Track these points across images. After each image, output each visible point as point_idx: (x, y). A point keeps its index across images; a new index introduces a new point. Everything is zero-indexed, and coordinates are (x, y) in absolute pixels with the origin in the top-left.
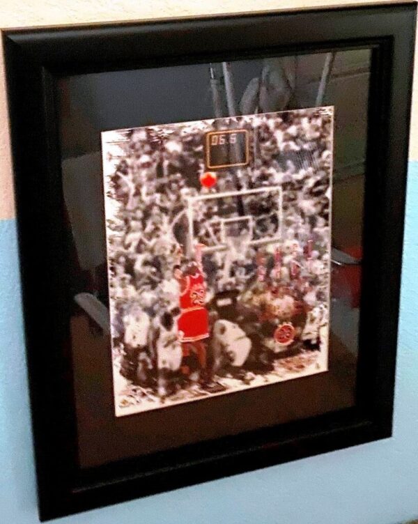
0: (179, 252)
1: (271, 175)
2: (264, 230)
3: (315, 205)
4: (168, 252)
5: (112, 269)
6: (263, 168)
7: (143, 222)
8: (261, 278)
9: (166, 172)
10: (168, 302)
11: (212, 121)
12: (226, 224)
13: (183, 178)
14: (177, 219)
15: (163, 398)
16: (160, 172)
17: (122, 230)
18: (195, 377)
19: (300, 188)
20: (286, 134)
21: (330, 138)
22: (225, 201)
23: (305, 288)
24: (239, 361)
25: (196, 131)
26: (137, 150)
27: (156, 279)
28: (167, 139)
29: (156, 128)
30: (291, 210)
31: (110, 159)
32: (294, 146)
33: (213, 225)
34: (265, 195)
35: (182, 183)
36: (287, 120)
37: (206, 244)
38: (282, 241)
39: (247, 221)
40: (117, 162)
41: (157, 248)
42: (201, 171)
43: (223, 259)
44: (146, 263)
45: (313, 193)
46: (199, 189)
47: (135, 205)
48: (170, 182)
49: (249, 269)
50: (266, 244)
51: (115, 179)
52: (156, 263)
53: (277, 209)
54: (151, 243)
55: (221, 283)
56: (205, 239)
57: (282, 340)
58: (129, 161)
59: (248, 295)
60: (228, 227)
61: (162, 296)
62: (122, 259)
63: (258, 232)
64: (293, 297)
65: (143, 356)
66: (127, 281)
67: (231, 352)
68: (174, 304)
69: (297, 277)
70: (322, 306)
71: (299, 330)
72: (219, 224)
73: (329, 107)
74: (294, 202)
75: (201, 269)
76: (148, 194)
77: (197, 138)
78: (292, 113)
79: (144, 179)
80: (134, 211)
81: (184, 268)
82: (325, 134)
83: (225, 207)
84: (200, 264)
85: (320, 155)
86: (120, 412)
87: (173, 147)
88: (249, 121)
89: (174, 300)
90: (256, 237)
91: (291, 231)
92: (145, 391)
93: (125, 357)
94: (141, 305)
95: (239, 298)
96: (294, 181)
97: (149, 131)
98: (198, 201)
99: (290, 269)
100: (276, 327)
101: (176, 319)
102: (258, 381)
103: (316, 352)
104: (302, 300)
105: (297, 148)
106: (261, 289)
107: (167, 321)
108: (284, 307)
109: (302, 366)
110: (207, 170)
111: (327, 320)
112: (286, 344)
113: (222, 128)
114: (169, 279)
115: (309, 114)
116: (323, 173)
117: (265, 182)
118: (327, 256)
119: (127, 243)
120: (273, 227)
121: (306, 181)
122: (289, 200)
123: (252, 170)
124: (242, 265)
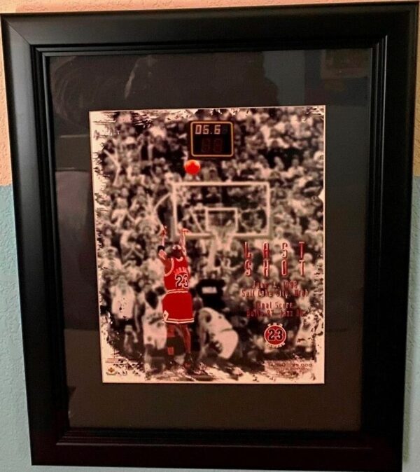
0: (163, 234)
1: (257, 170)
2: (251, 224)
3: (307, 206)
4: (152, 232)
5: (100, 240)
8: (248, 272)
10: (153, 281)
12: (211, 213)
13: (166, 162)
16: (144, 155)
17: (108, 205)
18: (181, 360)
19: (290, 187)
20: (272, 131)
21: (323, 139)
22: (209, 189)
23: (296, 291)
24: (226, 353)
25: (179, 119)
26: (123, 132)
27: (142, 256)
28: (152, 124)
29: (140, 112)
30: (280, 207)
31: (98, 137)
32: (282, 143)
33: (197, 212)
34: (252, 189)
36: (274, 116)
38: (270, 238)
40: (104, 141)
41: (141, 227)
43: (208, 247)
44: (131, 239)
45: (304, 193)
46: (183, 175)
47: (121, 183)
50: (253, 239)
51: (102, 156)
52: (141, 240)
53: (265, 205)
56: (189, 224)
57: (273, 341)
58: (115, 141)
59: (234, 287)
60: (213, 216)
61: (147, 274)
62: (109, 232)
64: (283, 297)
65: (128, 328)
66: (113, 254)
67: (217, 342)
68: (159, 283)
71: (291, 334)
72: (203, 212)
73: (321, 107)
74: (284, 200)
75: (185, 253)
76: (133, 174)
77: (181, 126)
79: (130, 160)
80: (120, 189)
81: (168, 249)
82: (316, 134)
83: (209, 196)
84: (184, 248)
85: (312, 156)
86: (107, 379)
87: (157, 132)
88: (233, 114)
89: (159, 279)
90: (241, 230)
92: (131, 363)
93: (112, 326)
94: (126, 279)
95: (224, 289)
96: (283, 179)
97: (134, 115)
98: (182, 187)
99: (279, 269)
100: (266, 326)
101: (160, 298)
102: (247, 378)
103: (312, 361)
104: (294, 303)
106: (249, 284)
107: (152, 299)
108: (274, 306)
109: (295, 373)
110: (191, 157)
111: (323, 330)
112: (277, 346)
113: (206, 119)
114: (153, 259)
115: (299, 111)
116: (315, 174)
117: (251, 177)
118: (322, 262)
119: (114, 217)
120: (260, 222)
121: (297, 180)
122: (278, 197)
123: (238, 162)
124: (228, 257)
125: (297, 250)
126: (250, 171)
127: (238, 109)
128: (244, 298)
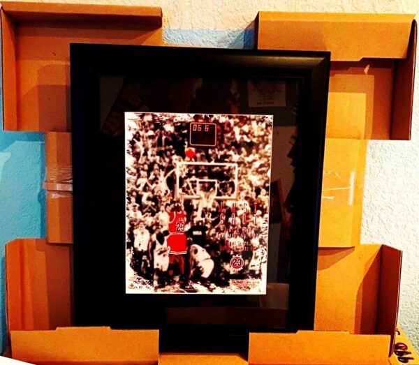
0: (170, 195)
1: (230, 155)
2: (225, 191)
3: (259, 180)
4: (162, 195)
5: (129, 199)
6: (225, 150)
7: (149, 172)
8: (222, 221)
9: (163, 144)
10: (162, 226)
11: (194, 115)
12: (200, 182)
13: (174, 148)
14: (169, 174)
15: (156, 288)
16: (159, 143)
17: (135, 175)
18: (177, 279)
19: (250, 167)
20: (241, 130)
21: (270, 137)
22: (200, 167)
23: (251, 234)
24: (206, 274)
25: (183, 120)
26: (146, 127)
27: (155, 210)
28: (165, 123)
29: (158, 114)
30: (244, 180)
31: (130, 130)
32: (246, 138)
33: (192, 182)
34: (227, 168)
35: (173, 152)
37: (187, 193)
38: (236, 200)
39: (214, 183)
40: (134, 132)
41: (156, 190)
42: (186, 146)
43: (197, 205)
44: (149, 199)
45: (258, 172)
46: (184, 158)
47: (144, 161)
48: (166, 150)
49: (214, 214)
50: (226, 200)
51: (132, 143)
52: (155, 199)
53: (234, 178)
54: (152, 187)
55: (195, 220)
56: (186, 190)
57: (236, 267)
58: (141, 133)
59: (213, 231)
60: (201, 185)
61: (158, 221)
62: (134, 194)
63: (220, 191)
64: (243, 238)
65: (144, 257)
66: (137, 208)
67: (201, 267)
68: (165, 228)
69: (246, 226)
70: (263, 249)
71: (246, 262)
72: (196, 182)
73: (270, 116)
74: (246, 176)
75: (183, 209)
76: (152, 155)
77: (184, 125)
78: (246, 117)
79: (150, 146)
80: (143, 165)
81: (172, 206)
82: (267, 134)
83: (200, 171)
84: (183, 206)
85: (264, 147)
86: (128, 291)
87: (169, 128)
88: (217, 118)
89: (165, 225)
90: (219, 194)
91: (243, 194)
92: (145, 281)
93: (133, 256)
94: (144, 225)
95: (207, 232)
96: (246, 162)
97: (154, 116)
98: (183, 165)
99: (241, 220)
100: (231, 257)
101: (166, 238)
102: (218, 291)
103: (259, 280)
104: (249, 243)
105: (248, 141)
106: (222, 230)
107: (160, 238)
108: (237, 244)
109: (248, 288)
110: (189, 146)
111: (266, 260)
112: (238, 270)
113: (200, 121)
114: (163, 212)
115: (257, 118)
116: (265, 160)
117: (226, 160)
118: (267, 216)
119: (138, 184)
120: (231, 189)
121: (254, 163)
122: (242, 174)
123: (218, 150)
124: (210, 211)
125: (252, 207)
126: (226, 156)
127: (220, 115)
128: (219, 239)
